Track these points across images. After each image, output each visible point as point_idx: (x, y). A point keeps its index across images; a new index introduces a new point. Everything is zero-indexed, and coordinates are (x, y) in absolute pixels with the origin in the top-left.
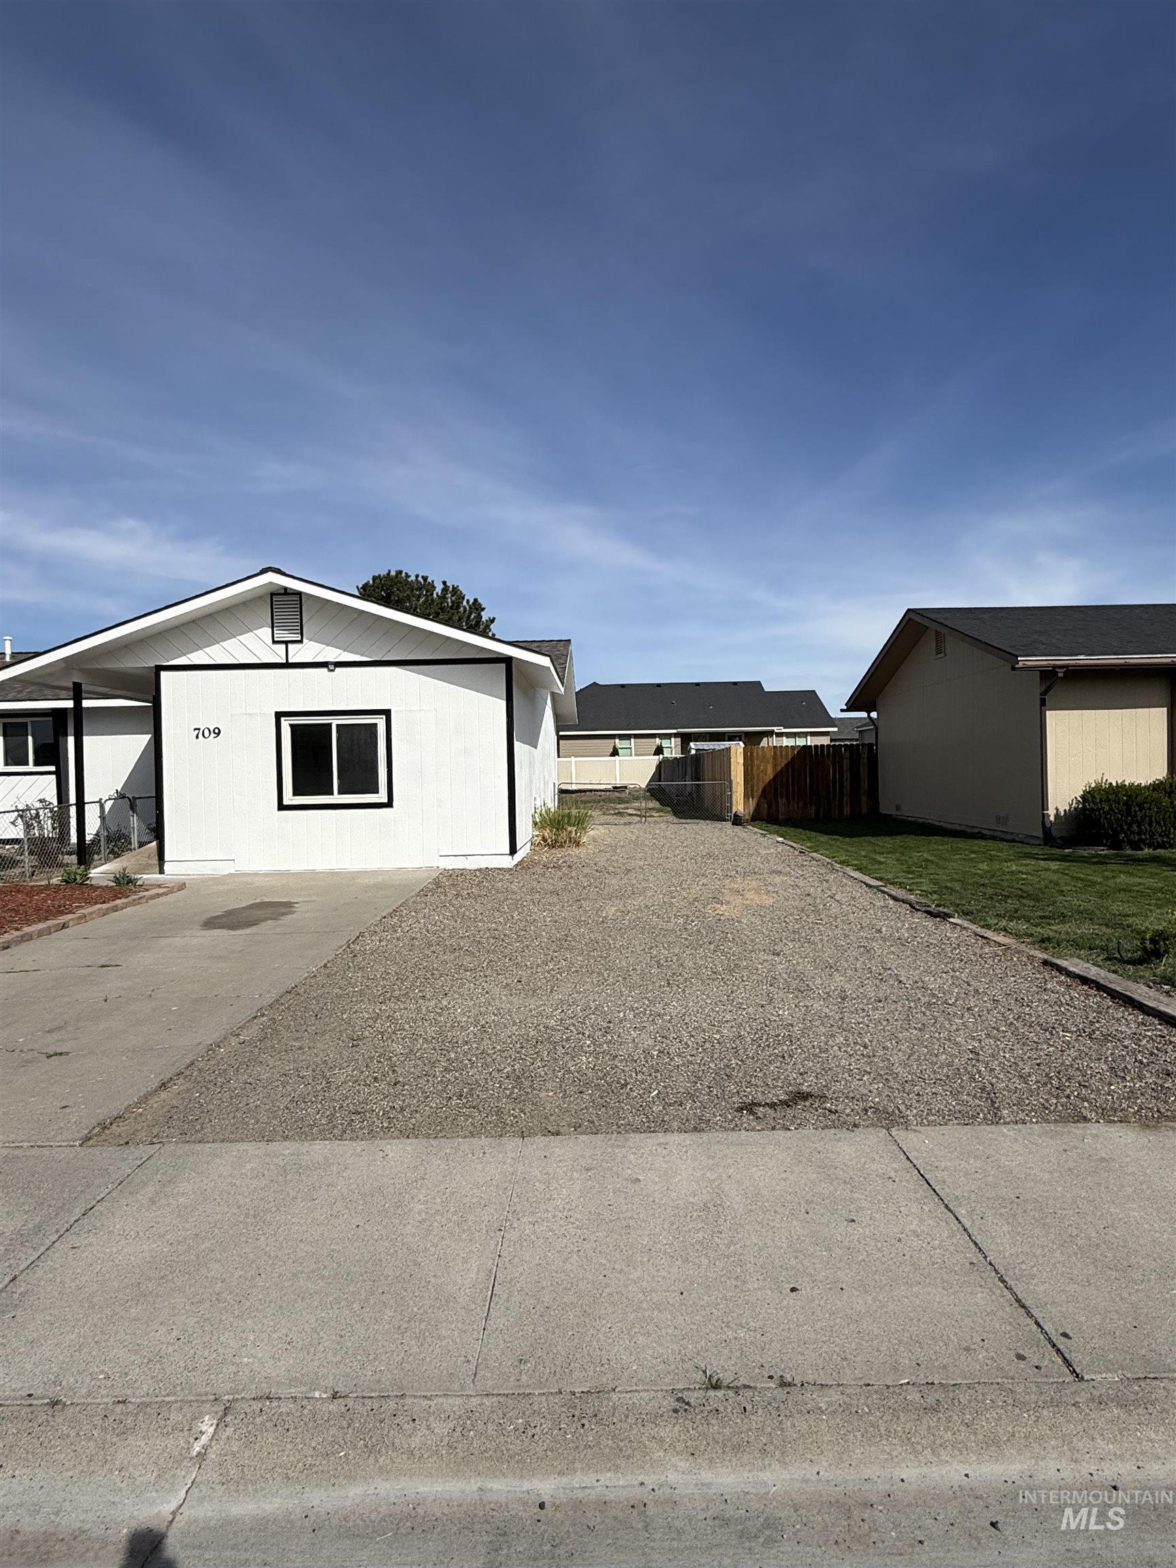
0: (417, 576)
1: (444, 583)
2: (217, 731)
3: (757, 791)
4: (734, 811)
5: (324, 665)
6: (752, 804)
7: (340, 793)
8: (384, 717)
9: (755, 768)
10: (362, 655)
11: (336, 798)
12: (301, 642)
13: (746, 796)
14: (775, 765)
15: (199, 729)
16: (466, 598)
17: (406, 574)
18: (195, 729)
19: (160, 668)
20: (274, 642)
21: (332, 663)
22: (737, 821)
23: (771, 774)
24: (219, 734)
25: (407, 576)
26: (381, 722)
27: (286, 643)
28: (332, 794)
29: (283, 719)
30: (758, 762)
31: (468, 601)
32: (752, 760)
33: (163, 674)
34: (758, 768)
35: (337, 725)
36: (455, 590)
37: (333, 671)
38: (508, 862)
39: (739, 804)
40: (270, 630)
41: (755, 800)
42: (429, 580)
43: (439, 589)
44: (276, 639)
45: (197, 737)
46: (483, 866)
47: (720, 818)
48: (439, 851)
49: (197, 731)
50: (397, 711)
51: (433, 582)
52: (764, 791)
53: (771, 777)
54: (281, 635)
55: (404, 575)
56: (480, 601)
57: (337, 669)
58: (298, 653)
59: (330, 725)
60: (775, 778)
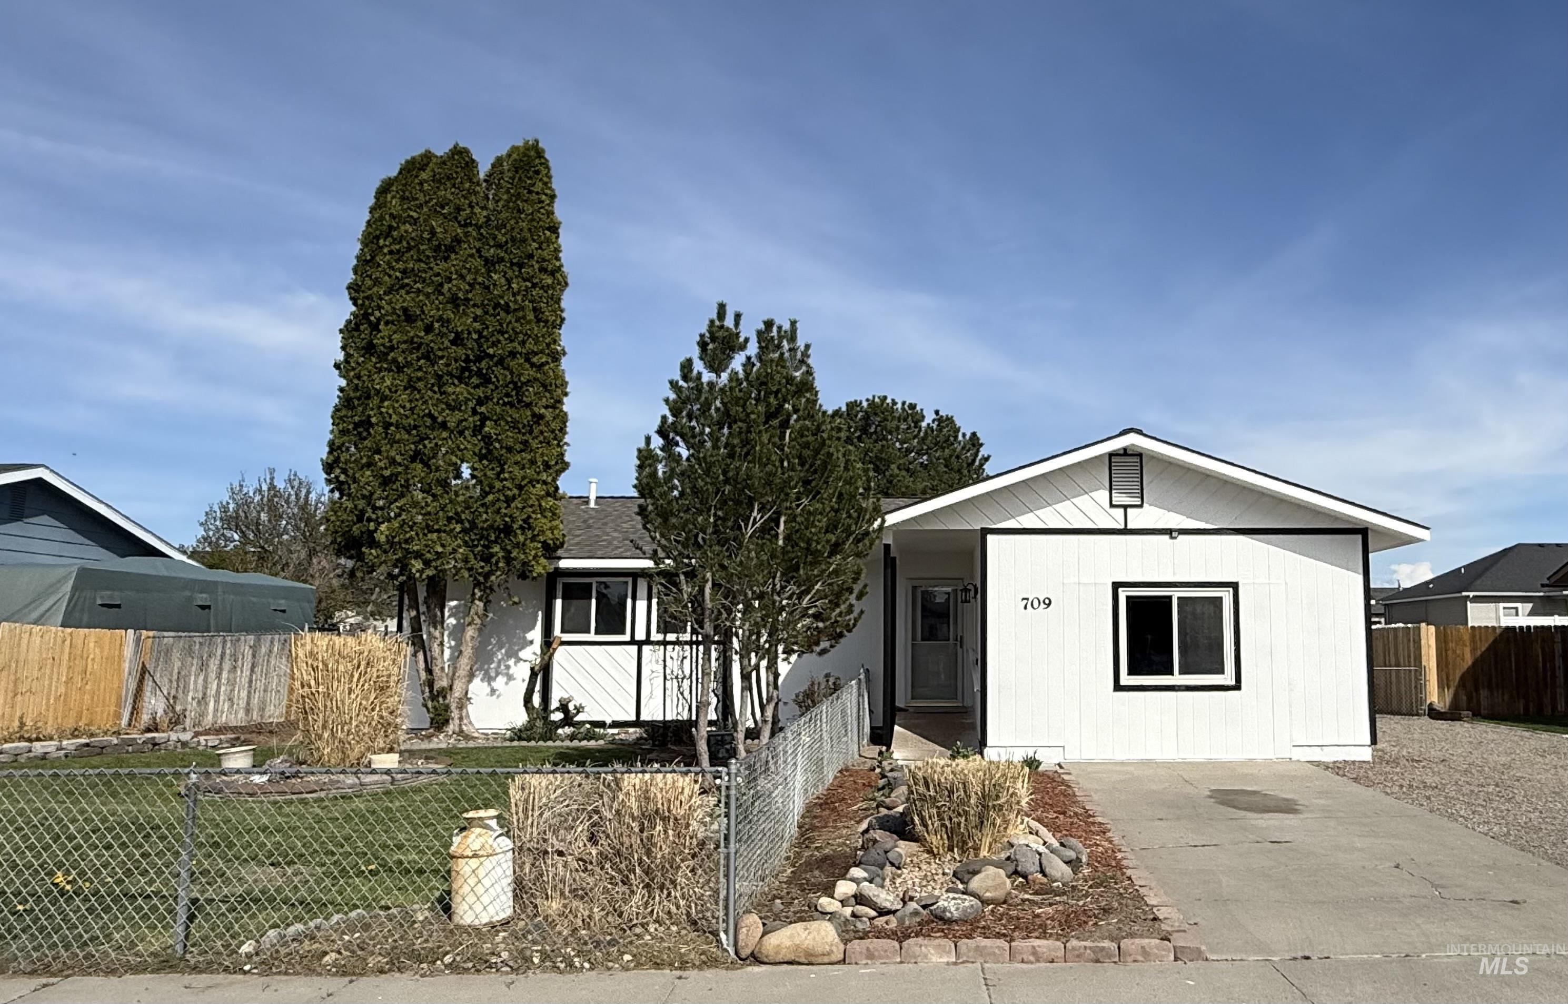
0: (904, 403)
1: (937, 412)
2: (1047, 601)
3: (1454, 680)
4: (1428, 702)
5: (1169, 532)
6: (1449, 696)
7: (1180, 673)
8: (1231, 590)
9: (1450, 652)
10: (1207, 522)
11: (1177, 679)
12: (1141, 506)
13: (1441, 686)
14: (1473, 650)
15: (1027, 599)
16: (962, 431)
17: (893, 400)
18: (1023, 599)
19: (985, 532)
20: (1112, 506)
21: (1176, 530)
22: (1434, 714)
23: (1469, 660)
24: (1049, 604)
25: (894, 402)
26: (1226, 596)
27: (1125, 507)
28: (1172, 674)
29: (1120, 590)
30: (1454, 645)
31: (964, 435)
32: (1446, 642)
33: (990, 538)
34: (1454, 652)
35: (1179, 598)
36: (950, 420)
37: (1175, 538)
38: (1366, 754)
39: (1433, 695)
40: (1107, 493)
41: (1452, 691)
42: (918, 408)
43: (929, 418)
44: (1114, 503)
45: (1025, 608)
46: (1340, 759)
47: (1411, 713)
48: (1292, 740)
49: (1025, 601)
50: (1244, 584)
51: (922, 410)
52: (1462, 678)
53: (1470, 663)
54: (1118, 499)
55: (889, 401)
56: (979, 435)
57: (1181, 537)
58: (1137, 519)
59: (1170, 598)
60: (1474, 664)
